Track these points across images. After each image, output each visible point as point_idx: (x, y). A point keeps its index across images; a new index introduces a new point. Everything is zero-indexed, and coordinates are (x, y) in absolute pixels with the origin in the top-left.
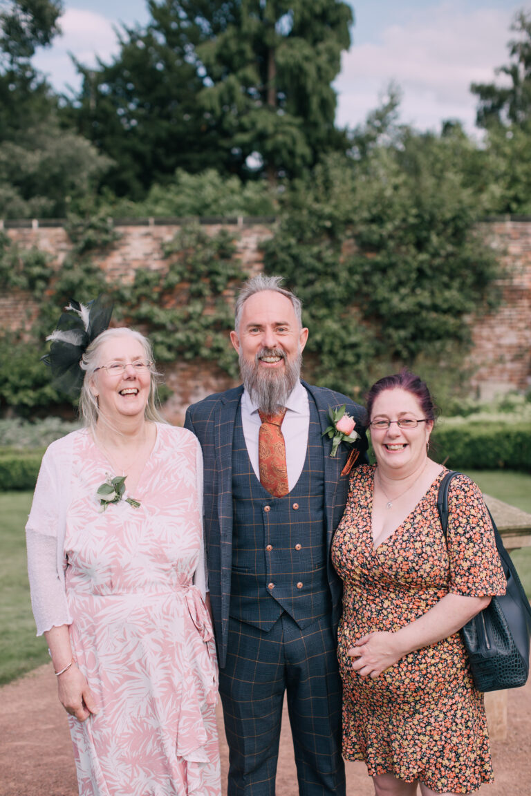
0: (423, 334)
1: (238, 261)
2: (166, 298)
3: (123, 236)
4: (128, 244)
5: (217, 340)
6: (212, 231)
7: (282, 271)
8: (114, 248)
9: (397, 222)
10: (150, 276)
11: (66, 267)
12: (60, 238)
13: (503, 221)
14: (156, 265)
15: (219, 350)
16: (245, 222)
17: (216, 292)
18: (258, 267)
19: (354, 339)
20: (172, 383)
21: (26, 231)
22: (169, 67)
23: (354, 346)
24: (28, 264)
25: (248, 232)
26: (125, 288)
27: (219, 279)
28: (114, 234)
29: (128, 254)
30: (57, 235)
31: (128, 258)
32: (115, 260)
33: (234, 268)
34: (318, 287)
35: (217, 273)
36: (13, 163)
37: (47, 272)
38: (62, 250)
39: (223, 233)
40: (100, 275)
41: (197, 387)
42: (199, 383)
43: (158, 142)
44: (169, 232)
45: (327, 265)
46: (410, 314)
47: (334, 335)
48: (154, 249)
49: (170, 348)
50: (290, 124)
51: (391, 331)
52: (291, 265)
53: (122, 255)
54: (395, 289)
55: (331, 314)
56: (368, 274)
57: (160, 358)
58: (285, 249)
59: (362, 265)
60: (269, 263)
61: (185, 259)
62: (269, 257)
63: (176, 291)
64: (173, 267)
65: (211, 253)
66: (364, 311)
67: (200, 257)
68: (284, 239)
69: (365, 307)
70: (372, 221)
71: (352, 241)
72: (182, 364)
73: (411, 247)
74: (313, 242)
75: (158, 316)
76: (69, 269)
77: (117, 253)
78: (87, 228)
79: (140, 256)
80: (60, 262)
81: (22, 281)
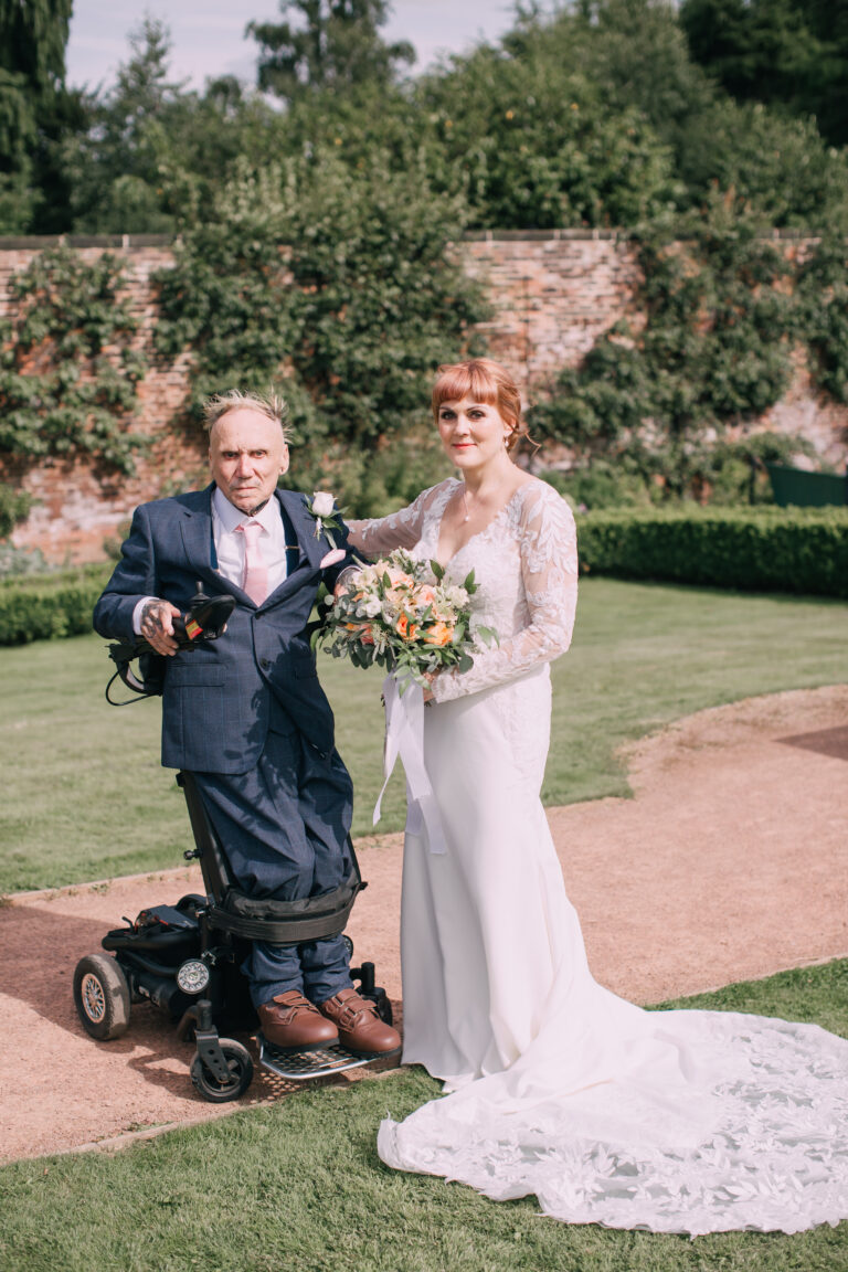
0: (392, 401)
1: (126, 301)
2: (23, 358)
5: (103, 421)
6: (90, 256)
7: (193, 315)
9: (355, 242)
13: (484, 239)
15: (104, 435)
16: (131, 245)
17: (96, 349)
18: (150, 310)
20: (36, 487)
25: (136, 257)
27: (102, 329)
33: (121, 312)
34: (249, 337)
35: (99, 321)
39: (106, 259)
41: (71, 491)
42: (74, 486)
44: (23, 262)
45: (257, 305)
46: (375, 373)
49: (41, 434)
50: (9, 85)
51: (348, 398)
52: (204, 307)
54: (351, 337)
55: (266, 376)
56: (313, 318)
57: (27, 451)
58: (197, 281)
59: (305, 305)
60: (170, 304)
61: (48, 299)
62: (170, 296)
63: (36, 349)
64: (32, 313)
65: (92, 291)
66: (303, 372)
67: (76, 296)
68: (195, 268)
69: (304, 365)
70: (316, 241)
71: (283, 270)
72: (49, 460)
73: (372, 277)
74: (236, 271)
75: (19, 387)
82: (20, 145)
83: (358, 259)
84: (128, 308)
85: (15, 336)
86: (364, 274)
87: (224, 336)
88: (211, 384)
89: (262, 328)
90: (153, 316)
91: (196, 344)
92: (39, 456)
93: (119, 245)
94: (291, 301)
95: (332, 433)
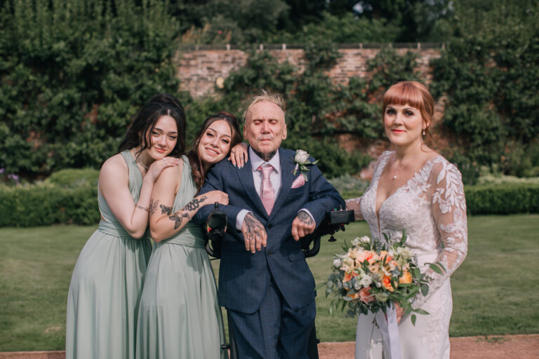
1: (418, 72)
2: (370, 97)
3: (340, 56)
4: (345, 61)
6: (402, 52)
7: (447, 79)
8: (336, 63)
9: (525, 47)
10: (361, 81)
11: (305, 74)
12: (300, 56)
14: (362, 75)
16: (421, 47)
18: (429, 77)
19: (495, 125)
20: (373, 153)
21: (278, 51)
23: (495, 129)
24: (282, 73)
25: (424, 53)
26: (345, 89)
28: (337, 53)
29: (345, 67)
30: (298, 54)
31: (345, 69)
32: (335, 72)
33: (415, 77)
34: (473, 90)
37: (294, 79)
38: (300, 64)
39: (409, 54)
40: (329, 81)
44: (372, 54)
45: (477, 76)
47: (482, 122)
48: (362, 64)
49: (375, 129)
51: (519, 119)
52: (453, 76)
53: (341, 67)
54: (522, 91)
55: (480, 108)
56: (504, 82)
57: (369, 137)
58: (450, 64)
59: (500, 75)
60: (437, 75)
61: (383, 71)
62: (438, 70)
63: (376, 92)
64: (375, 76)
65: (402, 67)
66: (498, 107)
67: (395, 69)
68: (449, 58)
69: (500, 104)
70: (507, 47)
71: (491, 60)
72: (379, 141)
73: (533, 63)
74: (468, 60)
75: (367, 109)
76: (309, 76)
77: (337, 66)
78: (321, 50)
79: (353, 68)
80: (301, 72)
81: (279, 84)
82: (396, 7)
83: (526, 55)
84: (419, 75)
85: (367, 86)
86: (530, 62)
87: (462, 89)
88: (454, 110)
89: (479, 86)
90: (430, 79)
91: (449, 92)
92: (374, 139)
93: (415, 47)
94: (493, 75)
95: (510, 136)
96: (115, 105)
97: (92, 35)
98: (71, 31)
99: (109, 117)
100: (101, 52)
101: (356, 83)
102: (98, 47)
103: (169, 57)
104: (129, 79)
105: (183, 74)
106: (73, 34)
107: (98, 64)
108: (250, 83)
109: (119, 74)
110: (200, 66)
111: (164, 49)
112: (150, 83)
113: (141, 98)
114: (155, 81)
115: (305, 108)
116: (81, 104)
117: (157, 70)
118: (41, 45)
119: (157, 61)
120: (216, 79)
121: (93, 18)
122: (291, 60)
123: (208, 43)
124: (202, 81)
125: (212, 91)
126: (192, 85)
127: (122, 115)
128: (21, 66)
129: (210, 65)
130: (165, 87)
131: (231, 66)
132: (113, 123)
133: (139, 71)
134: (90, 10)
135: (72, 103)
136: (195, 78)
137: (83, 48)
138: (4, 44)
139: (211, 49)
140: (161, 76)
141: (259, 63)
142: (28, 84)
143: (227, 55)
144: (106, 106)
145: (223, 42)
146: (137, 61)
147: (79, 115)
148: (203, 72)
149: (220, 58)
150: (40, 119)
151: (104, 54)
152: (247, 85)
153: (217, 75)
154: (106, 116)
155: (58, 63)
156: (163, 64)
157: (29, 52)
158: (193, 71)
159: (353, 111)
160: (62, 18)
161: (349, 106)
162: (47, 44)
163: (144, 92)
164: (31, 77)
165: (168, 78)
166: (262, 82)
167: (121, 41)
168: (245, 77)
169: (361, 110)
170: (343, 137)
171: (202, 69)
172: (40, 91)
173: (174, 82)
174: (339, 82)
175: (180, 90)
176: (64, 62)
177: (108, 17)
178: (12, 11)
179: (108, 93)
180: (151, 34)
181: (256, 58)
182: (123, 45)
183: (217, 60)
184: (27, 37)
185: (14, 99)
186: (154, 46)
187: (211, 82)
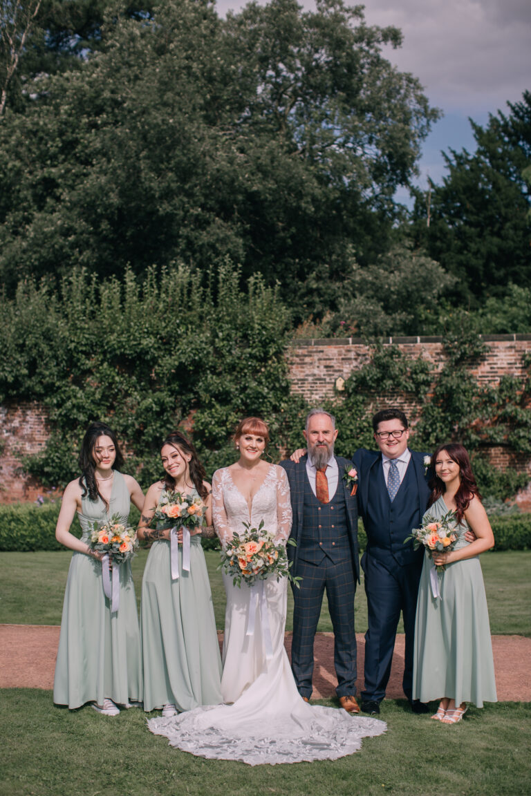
2: (525, 401)
3: (490, 349)
4: (496, 356)
8: (484, 359)
10: (513, 382)
11: (443, 374)
12: (439, 351)
14: (517, 373)
21: (412, 345)
22: (497, 188)
24: (415, 372)
26: (493, 391)
28: (484, 347)
29: (495, 364)
30: (436, 349)
31: (495, 366)
32: (484, 368)
36: (377, 282)
37: (429, 379)
38: (441, 360)
40: (472, 381)
43: (490, 257)
48: (517, 360)
53: (489, 364)
76: (448, 376)
77: (486, 363)
78: (464, 343)
79: (505, 366)
80: (439, 370)
81: (411, 386)
96: (213, 410)
97: (187, 329)
98: (164, 324)
99: (206, 425)
100: (197, 349)
101: (507, 384)
102: (194, 342)
103: (278, 354)
104: (230, 381)
105: (296, 373)
106: (166, 327)
107: (193, 362)
108: (373, 385)
109: (219, 374)
110: (317, 364)
111: (272, 344)
112: (254, 384)
113: (244, 403)
114: (260, 383)
115: (443, 415)
116: (174, 409)
117: (263, 370)
118: (128, 341)
119: (264, 359)
120: (336, 379)
121: (190, 309)
122: (426, 355)
123: (328, 336)
124: (318, 382)
125: (331, 394)
126: (307, 386)
127: (222, 423)
128: (105, 365)
129: (328, 363)
130: (274, 388)
131: (355, 363)
132: (210, 433)
133: (242, 369)
134: (186, 299)
135: (163, 409)
136: (310, 379)
137: (177, 343)
138: (87, 339)
139: (330, 344)
140: (268, 376)
141: (384, 361)
142: (113, 386)
143: (349, 351)
144: (202, 413)
145: (347, 335)
146: (239, 358)
147: (172, 424)
148: (321, 372)
149: (340, 355)
150: (126, 427)
151: (199, 350)
152: (371, 387)
153: (337, 374)
154: (202, 423)
155: (148, 361)
156: (270, 362)
157: (115, 350)
158: (308, 370)
159: (503, 419)
160: (155, 309)
161: (500, 412)
162: (135, 340)
163: (248, 396)
164: (117, 379)
165: (277, 379)
166: (388, 383)
167: (220, 334)
168: (368, 378)
169: (516, 417)
170: (493, 451)
171: (318, 367)
172: (127, 395)
173: (284, 384)
174: (487, 382)
175: (291, 393)
176: (155, 360)
177: (206, 308)
178: (99, 302)
179: (205, 397)
180: (256, 326)
181: (381, 354)
182: (223, 340)
183: (337, 357)
184: (112, 332)
185: (97, 404)
186: (260, 341)
187: (329, 383)
